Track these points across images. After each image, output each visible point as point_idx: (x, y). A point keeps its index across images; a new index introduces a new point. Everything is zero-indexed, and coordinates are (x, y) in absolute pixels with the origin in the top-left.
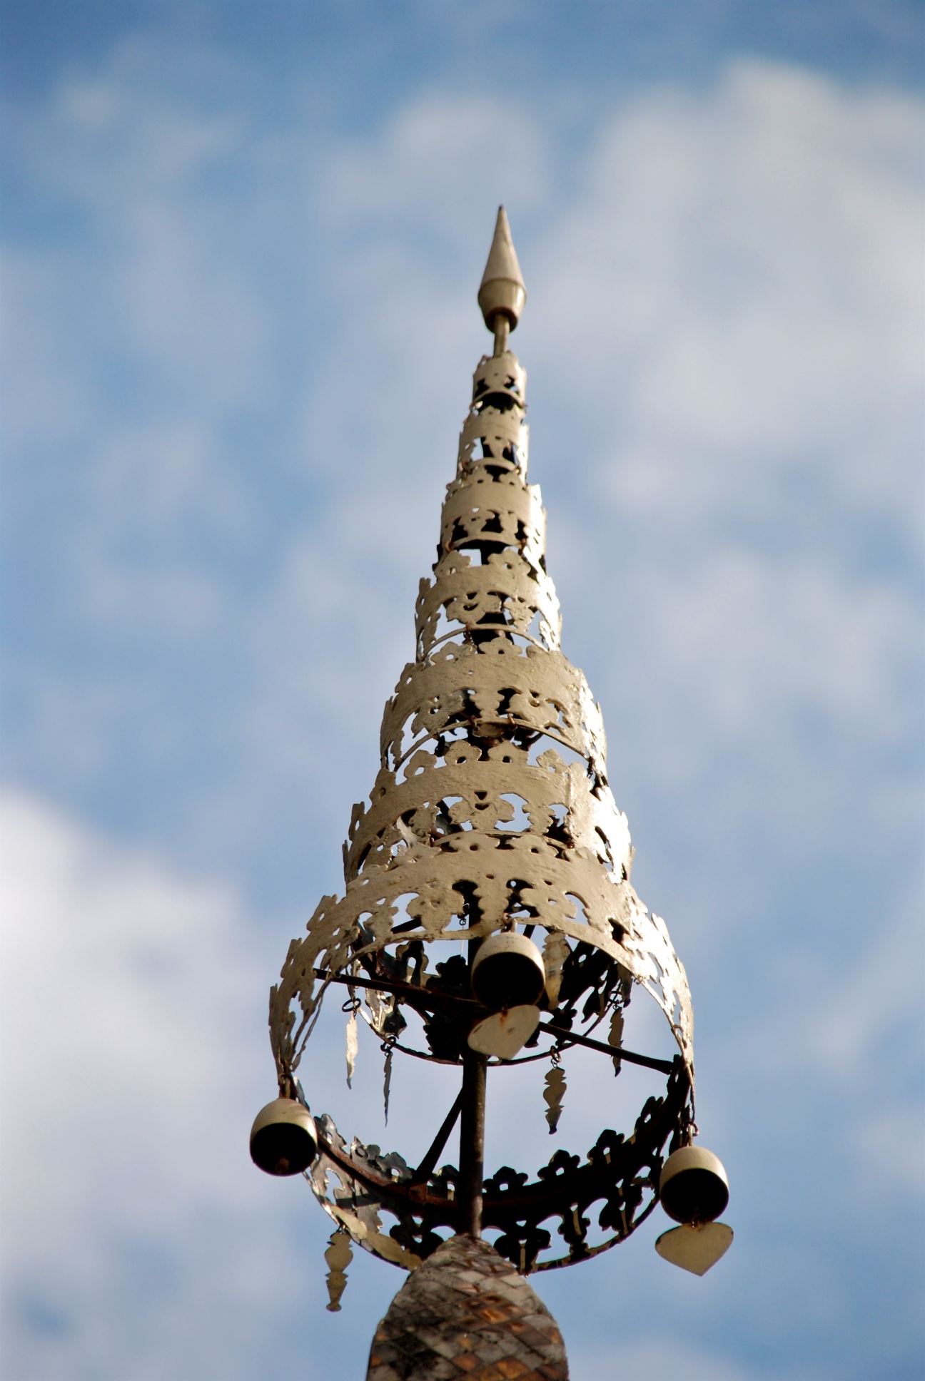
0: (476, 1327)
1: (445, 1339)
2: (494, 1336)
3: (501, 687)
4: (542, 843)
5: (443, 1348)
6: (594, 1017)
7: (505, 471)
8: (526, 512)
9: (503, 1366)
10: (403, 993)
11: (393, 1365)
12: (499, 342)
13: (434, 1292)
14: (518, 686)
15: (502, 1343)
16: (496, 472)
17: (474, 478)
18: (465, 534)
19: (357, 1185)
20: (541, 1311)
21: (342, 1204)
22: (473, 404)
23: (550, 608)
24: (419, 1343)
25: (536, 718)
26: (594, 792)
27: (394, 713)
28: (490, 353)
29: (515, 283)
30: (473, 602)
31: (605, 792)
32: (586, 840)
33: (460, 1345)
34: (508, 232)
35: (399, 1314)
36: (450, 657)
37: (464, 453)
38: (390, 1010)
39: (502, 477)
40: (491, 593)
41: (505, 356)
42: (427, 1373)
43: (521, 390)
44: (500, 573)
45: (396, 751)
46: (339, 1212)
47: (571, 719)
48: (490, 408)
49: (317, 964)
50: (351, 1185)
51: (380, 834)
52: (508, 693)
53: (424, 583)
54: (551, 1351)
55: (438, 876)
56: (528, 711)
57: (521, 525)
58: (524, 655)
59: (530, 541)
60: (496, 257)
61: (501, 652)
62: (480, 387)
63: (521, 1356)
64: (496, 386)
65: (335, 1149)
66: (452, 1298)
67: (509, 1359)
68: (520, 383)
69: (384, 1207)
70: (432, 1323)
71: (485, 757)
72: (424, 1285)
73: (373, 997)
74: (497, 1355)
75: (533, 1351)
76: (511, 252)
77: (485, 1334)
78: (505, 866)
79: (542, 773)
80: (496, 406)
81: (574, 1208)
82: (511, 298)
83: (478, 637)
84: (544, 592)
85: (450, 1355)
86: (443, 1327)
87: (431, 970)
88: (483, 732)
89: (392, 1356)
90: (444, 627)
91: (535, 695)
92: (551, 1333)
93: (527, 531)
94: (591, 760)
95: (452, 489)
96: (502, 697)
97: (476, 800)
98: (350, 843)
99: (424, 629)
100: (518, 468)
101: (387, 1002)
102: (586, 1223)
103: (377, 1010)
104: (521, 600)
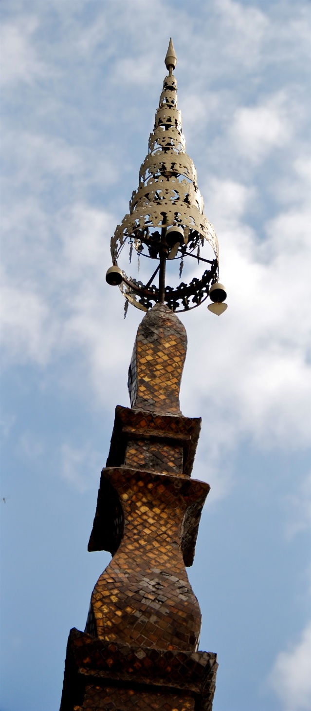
0: (164, 327)
1: (156, 329)
2: (168, 329)
3: (172, 162)
4: (183, 203)
5: (156, 331)
6: (192, 249)
7: (172, 106)
8: (178, 117)
9: (171, 336)
10: (144, 240)
11: (143, 335)
12: (170, 73)
13: (153, 317)
14: (176, 163)
15: (170, 331)
16: (170, 106)
17: (164, 108)
18: (162, 122)
19: (131, 289)
20: (180, 323)
21: (127, 293)
22: (163, 89)
23: (183, 142)
24: (150, 330)
25: (181, 170)
26: (195, 191)
27: (143, 168)
28: (168, 76)
29: (175, 58)
30: (164, 140)
31: (198, 191)
32: (193, 203)
33: (160, 331)
34: (173, 45)
35: (145, 322)
36: (159, 154)
37: (161, 101)
38: (140, 244)
39: (171, 108)
40: (169, 138)
41: (172, 76)
42: (151, 337)
43: (176, 85)
44: (170, 133)
45: (144, 178)
46: (126, 295)
47: (189, 171)
48: (168, 90)
49: (124, 232)
50: (129, 289)
51: (140, 199)
52: (174, 164)
53: (151, 134)
54: (183, 333)
55: (157, 211)
56: (179, 169)
57: (176, 120)
58: (178, 154)
59: (178, 125)
60: (169, 51)
61: (172, 153)
62: (165, 84)
63: (176, 334)
64: (170, 84)
65: (125, 279)
66: (158, 319)
67: (172, 335)
68: (176, 84)
69: (137, 295)
70: (153, 325)
71: (168, 180)
72: (151, 315)
73: (136, 241)
74: (169, 334)
75: (179, 333)
76: (174, 50)
77: (166, 328)
78: (174, 209)
79: (182, 185)
80: (170, 89)
81: (186, 297)
82: (174, 62)
83: (165, 149)
84: (182, 138)
85: (157, 333)
86: (156, 326)
87: (150, 235)
88: (167, 174)
89: (143, 333)
90: (156, 146)
91: (180, 165)
92: (183, 329)
93: (177, 122)
94: (194, 182)
95: (158, 111)
96: (172, 165)
97: (165, 191)
98: (132, 201)
99: (151, 146)
100: (175, 105)
101: (139, 242)
102: (189, 301)
103: (137, 244)
104: (176, 140)
